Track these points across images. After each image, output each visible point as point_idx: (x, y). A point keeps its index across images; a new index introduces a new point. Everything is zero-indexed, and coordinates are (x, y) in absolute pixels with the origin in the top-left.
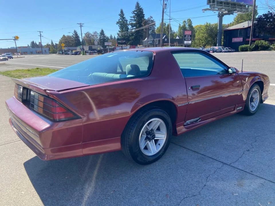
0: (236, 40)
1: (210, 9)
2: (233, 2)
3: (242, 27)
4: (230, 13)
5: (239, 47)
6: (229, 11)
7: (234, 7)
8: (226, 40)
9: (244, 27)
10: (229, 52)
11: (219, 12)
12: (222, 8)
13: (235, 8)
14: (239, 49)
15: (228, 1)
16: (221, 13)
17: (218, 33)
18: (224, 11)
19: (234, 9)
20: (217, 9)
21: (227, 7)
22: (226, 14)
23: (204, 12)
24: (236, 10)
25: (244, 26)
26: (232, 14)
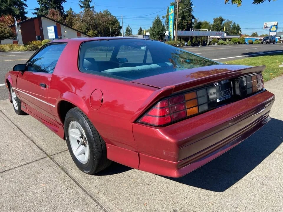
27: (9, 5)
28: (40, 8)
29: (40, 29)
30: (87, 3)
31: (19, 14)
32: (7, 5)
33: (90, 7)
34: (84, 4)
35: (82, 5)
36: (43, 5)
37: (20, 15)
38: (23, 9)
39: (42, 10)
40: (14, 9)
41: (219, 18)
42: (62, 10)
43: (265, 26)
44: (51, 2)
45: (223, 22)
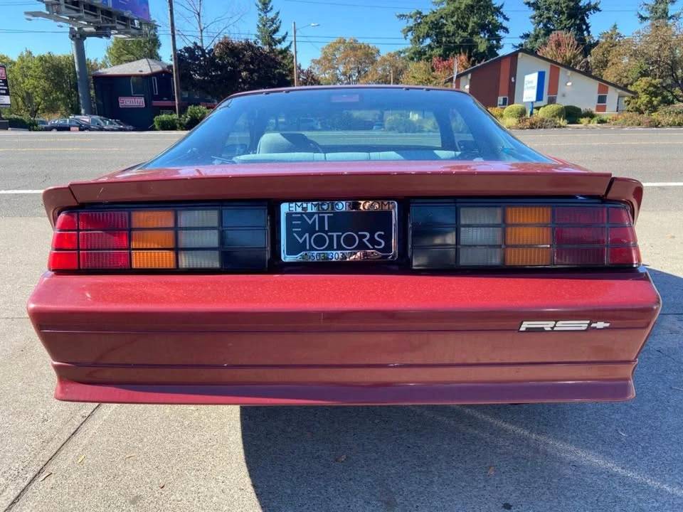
0: (128, 103)
1: (47, 14)
2: (103, 7)
3: (137, 72)
4: (101, 32)
5: (155, 119)
6: (98, 28)
7: (110, 21)
8: (103, 101)
9: (141, 71)
10: (121, 130)
11: (71, 26)
12: (80, 18)
13: (112, 22)
14: (156, 124)
15: (95, 2)
16: (76, 29)
17: (79, 82)
18: (86, 26)
19: (110, 25)
20: (68, 18)
21: (93, 17)
22: (91, 34)
23: (30, 20)
24: (114, 28)
25: (140, 69)
26: (108, 36)
27: (470, 34)
28: (533, 32)
29: (510, 80)
30: (662, 6)
31: (484, 51)
32: (465, 34)
33: (669, 15)
34: (654, 10)
35: (646, 14)
36: (541, 25)
37: (486, 52)
38: (499, 39)
39: (537, 37)
40: (477, 40)
42: (585, 32)
44: (561, 16)
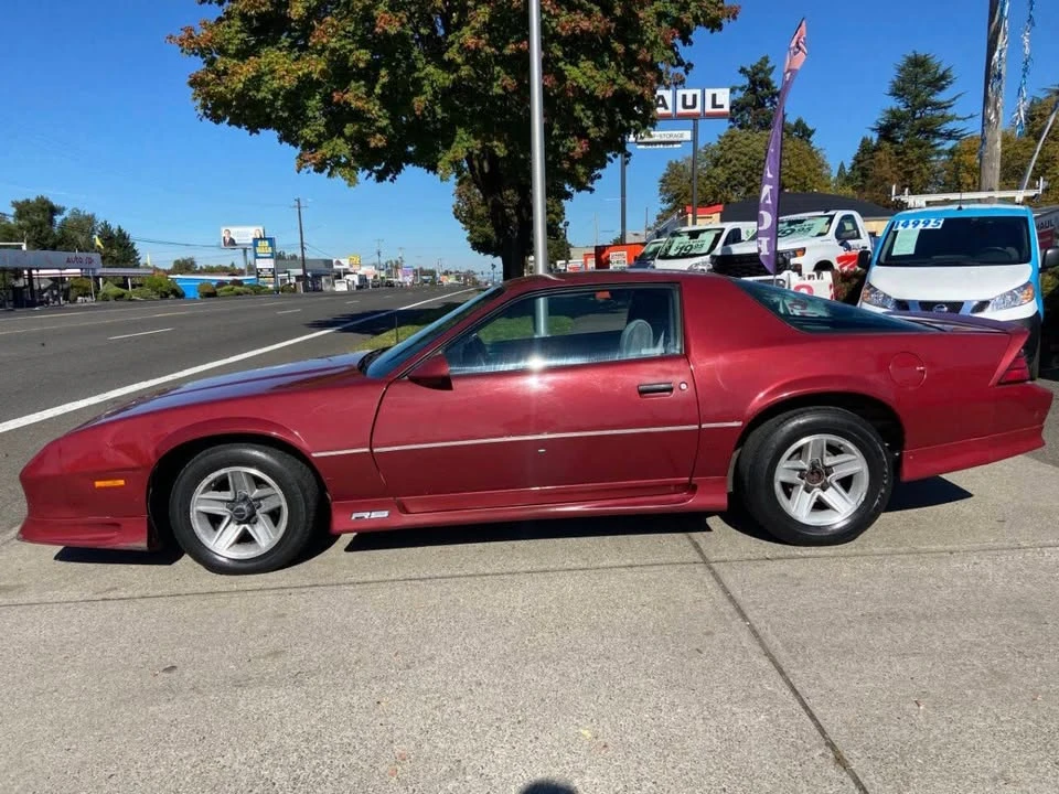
41: (38, 199)
43: (228, 239)
45: (58, 219)
